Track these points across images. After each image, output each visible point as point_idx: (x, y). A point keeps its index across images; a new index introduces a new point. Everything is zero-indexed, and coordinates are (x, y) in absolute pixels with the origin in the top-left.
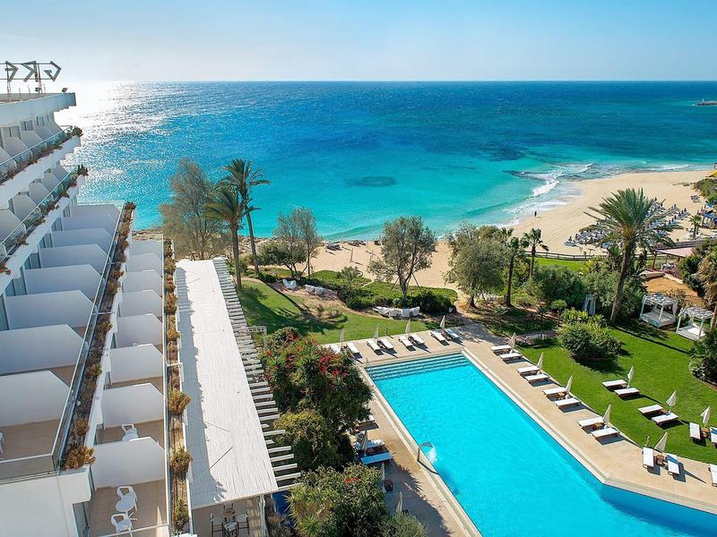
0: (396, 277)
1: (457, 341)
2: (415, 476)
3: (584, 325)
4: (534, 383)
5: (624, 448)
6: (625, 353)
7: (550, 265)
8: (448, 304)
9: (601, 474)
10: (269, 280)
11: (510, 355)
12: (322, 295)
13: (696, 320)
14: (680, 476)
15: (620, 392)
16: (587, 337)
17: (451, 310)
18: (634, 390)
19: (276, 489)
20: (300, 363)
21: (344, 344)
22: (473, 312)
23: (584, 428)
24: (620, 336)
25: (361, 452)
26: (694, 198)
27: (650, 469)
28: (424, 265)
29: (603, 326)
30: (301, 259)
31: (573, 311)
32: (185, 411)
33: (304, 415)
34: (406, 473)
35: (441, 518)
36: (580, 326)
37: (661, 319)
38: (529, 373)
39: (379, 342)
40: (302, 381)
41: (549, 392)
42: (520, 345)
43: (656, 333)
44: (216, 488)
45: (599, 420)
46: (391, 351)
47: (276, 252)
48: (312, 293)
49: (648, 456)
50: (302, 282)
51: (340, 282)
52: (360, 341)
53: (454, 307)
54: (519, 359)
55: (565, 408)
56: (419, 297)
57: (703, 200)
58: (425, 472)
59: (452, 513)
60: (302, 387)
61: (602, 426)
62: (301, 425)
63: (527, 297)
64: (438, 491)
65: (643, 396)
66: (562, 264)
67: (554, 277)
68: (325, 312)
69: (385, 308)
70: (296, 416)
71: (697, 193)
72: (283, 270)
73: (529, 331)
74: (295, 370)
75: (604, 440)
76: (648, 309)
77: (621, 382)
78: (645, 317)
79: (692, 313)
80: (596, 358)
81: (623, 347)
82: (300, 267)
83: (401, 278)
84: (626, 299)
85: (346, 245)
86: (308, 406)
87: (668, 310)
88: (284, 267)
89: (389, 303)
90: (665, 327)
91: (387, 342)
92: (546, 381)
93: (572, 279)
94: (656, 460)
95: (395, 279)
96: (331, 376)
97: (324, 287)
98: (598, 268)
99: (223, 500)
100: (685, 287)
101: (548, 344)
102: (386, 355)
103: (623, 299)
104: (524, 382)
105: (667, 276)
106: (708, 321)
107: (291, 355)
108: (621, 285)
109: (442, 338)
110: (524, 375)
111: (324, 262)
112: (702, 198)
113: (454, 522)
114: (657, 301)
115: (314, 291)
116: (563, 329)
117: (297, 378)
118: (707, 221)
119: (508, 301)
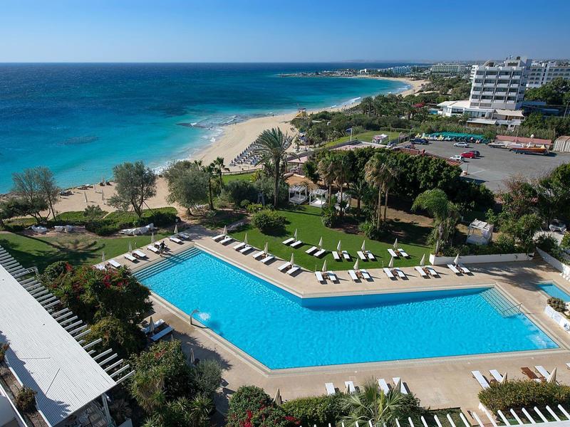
0: (131, 206)
1: (188, 240)
2: (192, 335)
3: (263, 211)
4: (245, 253)
5: (305, 275)
6: (288, 223)
7: (234, 180)
8: (174, 217)
9: (299, 294)
10: (18, 230)
11: (226, 240)
12: (71, 232)
13: (318, 196)
14: (336, 282)
15: (293, 245)
16: (267, 219)
17: (177, 220)
18: (299, 242)
19: (114, 384)
20: (87, 286)
21: (106, 262)
22: (192, 219)
23: (281, 271)
24: (282, 213)
25: (149, 333)
26: (292, 129)
27: (322, 282)
28: (151, 194)
29: (273, 210)
30: (44, 207)
31: (253, 205)
32: (6, 356)
33: (103, 323)
34: (185, 336)
35: (219, 355)
36: (261, 213)
37: (301, 199)
38: (241, 248)
39: (134, 255)
40: (92, 299)
41: (256, 256)
42: (230, 233)
43: (299, 208)
44: (59, 407)
45: (288, 264)
46: (145, 258)
47: (17, 205)
48: (62, 231)
49: (319, 275)
50: (50, 225)
51: (83, 218)
52: (118, 257)
53: (178, 218)
54: (232, 241)
55: (268, 263)
56: (152, 216)
57: (297, 130)
58: (200, 330)
59: (225, 348)
60: (95, 303)
61: (290, 267)
62: (104, 330)
63: (222, 202)
64: (212, 338)
65: (305, 244)
66: (240, 178)
67: (238, 187)
68: (80, 244)
69: (129, 230)
70: (97, 326)
71: (293, 127)
72: (28, 219)
73: (231, 223)
74: (84, 293)
75: (294, 274)
76: (292, 195)
77: (292, 239)
78: (291, 200)
79: (315, 192)
80: (275, 229)
81: (286, 220)
82: (43, 214)
83: (135, 206)
84: (280, 192)
85: (76, 190)
86: (104, 315)
87: (303, 193)
88: (29, 216)
89: (131, 226)
90: (303, 203)
91: (139, 253)
92: (251, 250)
93: (248, 186)
94: (323, 276)
95: (131, 208)
96: (117, 288)
97: (72, 224)
98: (260, 177)
99: (69, 413)
100: (307, 179)
101: (245, 228)
102: (142, 262)
103: (279, 192)
104: (239, 254)
105: (295, 175)
106: (324, 196)
107: (75, 282)
108: (277, 184)
109: (178, 240)
110: (238, 250)
111: (63, 206)
112: (296, 129)
113: (229, 354)
114: (297, 189)
115: (64, 229)
116: (252, 217)
117: (87, 298)
118: (302, 141)
119: (212, 208)
